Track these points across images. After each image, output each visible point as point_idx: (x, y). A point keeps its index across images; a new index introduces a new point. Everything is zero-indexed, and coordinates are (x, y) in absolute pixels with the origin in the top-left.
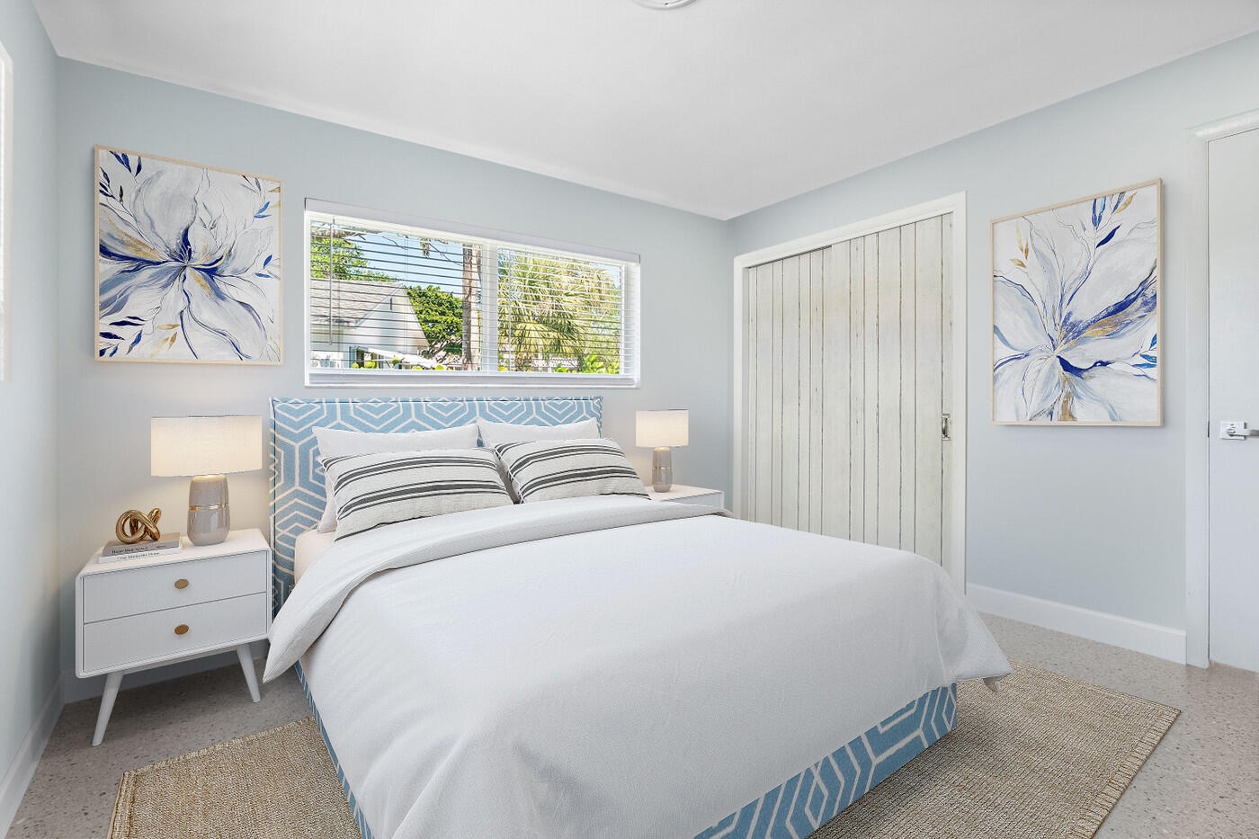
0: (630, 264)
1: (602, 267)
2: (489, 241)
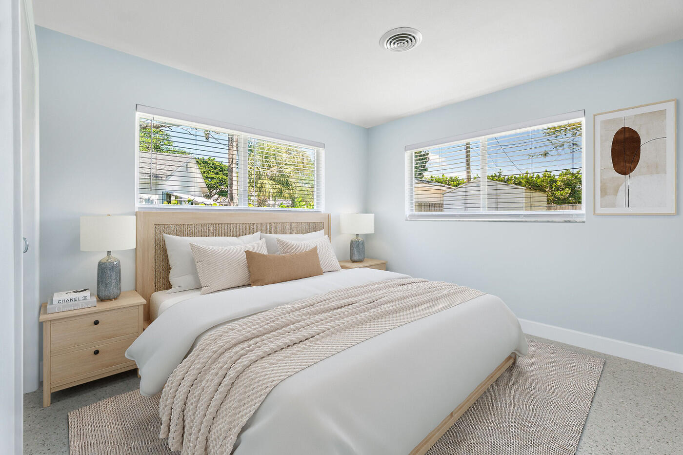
0: (319, 148)
1: (304, 150)
2: (243, 133)
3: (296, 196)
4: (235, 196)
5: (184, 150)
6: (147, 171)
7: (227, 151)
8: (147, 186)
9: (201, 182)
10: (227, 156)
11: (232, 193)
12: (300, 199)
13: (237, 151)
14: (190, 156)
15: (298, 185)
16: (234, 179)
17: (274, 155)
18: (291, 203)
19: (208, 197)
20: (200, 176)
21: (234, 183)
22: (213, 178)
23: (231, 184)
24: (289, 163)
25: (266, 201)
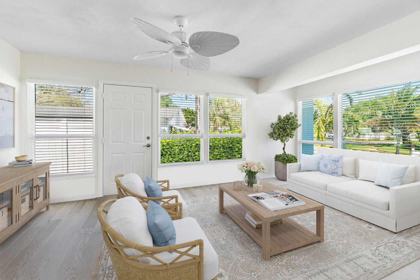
3: (232, 125)
4: (199, 126)
5: (177, 105)
6: (163, 116)
7: (195, 104)
8: (163, 123)
9: (184, 120)
10: (195, 106)
11: (197, 125)
12: (234, 126)
13: (199, 103)
14: (179, 108)
15: (233, 118)
16: (198, 117)
17: (221, 103)
18: (229, 128)
19: (187, 127)
20: (183, 117)
21: (198, 119)
22: (189, 118)
23: (197, 120)
24: (228, 107)
25: (217, 128)
